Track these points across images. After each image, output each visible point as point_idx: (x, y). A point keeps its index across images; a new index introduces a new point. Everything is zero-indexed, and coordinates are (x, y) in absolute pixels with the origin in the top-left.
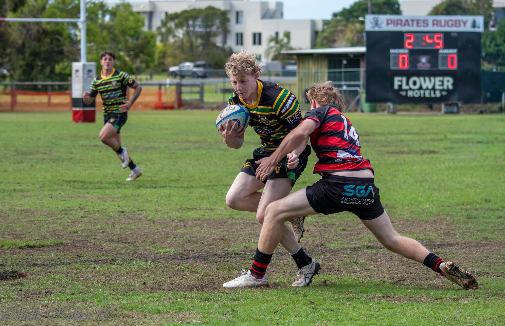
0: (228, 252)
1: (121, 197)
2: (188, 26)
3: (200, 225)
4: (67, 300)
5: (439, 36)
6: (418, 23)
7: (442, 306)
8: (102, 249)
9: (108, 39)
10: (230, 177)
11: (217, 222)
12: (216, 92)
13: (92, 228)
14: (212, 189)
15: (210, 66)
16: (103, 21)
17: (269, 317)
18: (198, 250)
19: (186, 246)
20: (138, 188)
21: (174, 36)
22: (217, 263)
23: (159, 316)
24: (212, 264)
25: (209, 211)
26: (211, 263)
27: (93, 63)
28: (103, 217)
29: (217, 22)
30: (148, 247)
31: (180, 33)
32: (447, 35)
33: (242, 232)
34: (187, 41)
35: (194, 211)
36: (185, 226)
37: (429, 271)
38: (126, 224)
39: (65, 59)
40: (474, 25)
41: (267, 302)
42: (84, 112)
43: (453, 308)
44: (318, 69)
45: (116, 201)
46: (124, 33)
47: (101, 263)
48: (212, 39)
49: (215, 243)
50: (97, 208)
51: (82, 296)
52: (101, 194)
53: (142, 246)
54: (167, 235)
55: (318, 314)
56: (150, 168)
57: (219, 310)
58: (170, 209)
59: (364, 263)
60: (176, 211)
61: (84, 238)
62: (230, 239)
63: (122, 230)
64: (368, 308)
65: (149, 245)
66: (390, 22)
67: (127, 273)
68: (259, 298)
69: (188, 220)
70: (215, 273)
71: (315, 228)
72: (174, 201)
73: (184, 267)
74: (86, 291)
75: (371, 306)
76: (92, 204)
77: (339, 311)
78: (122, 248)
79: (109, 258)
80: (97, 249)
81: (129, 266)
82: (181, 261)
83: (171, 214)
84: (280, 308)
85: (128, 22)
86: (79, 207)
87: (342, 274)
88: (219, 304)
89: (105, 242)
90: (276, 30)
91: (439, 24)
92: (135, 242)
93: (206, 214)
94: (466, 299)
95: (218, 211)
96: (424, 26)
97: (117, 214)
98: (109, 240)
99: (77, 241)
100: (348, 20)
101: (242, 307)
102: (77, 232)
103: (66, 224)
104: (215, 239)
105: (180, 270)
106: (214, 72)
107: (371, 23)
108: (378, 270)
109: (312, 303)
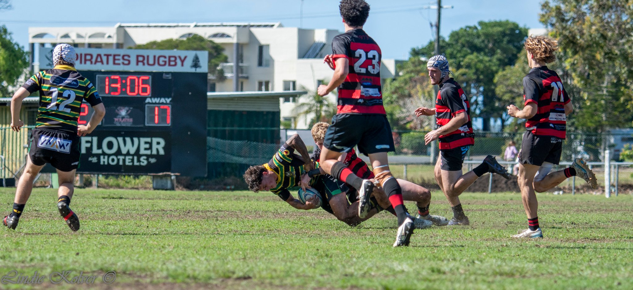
5: (145, 78)
6: (115, 60)
32: (157, 77)
40: (196, 64)
91: (145, 61)
96: (124, 64)
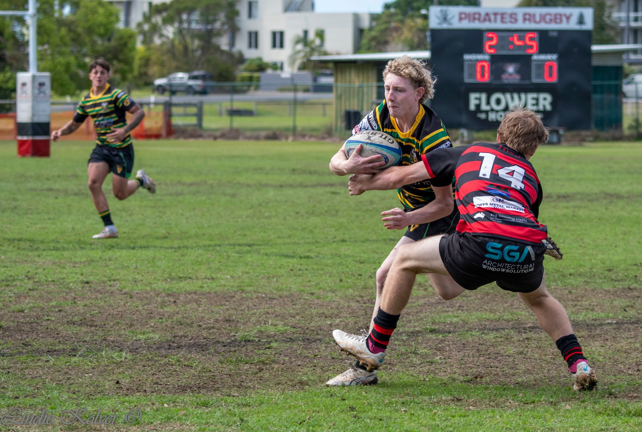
0: (236, 339)
1: (85, 261)
2: (181, 22)
3: (196, 301)
4: (8, 406)
5: (532, 35)
6: (502, 18)
7: (534, 413)
8: (58, 334)
9: (68, 39)
10: (239, 233)
11: (221, 296)
12: (220, 114)
13: (44, 305)
14: (213, 250)
15: (211, 78)
16: (61, 14)
17: (292, 429)
18: (193, 335)
19: (176, 331)
20: (109, 249)
21: (161, 36)
22: (220, 353)
23: (138, 428)
24: (213, 356)
25: (209, 281)
26: (212, 354)
27: (47, 74)
28: (60, 290)
29: (222, 16)
30: (123, 332)
31: (170, 31)
32: (543, 34)
33: (255, 310)
34: (180, 43)
35: (188, 280)
36: (175, 302)
37: (516, 364)
38: (93, 299)
39: (7, 68)
40: (581, 21)
41: (290, 408)
42: (34, 142)
43: (550, 416)
44: (363, 82)
45: (78, 267)
46: (90, 31)
47: (57, 355)
48: (215, 40)
49: (218, 325)
50: (51, 278)
51: (29, 401)
52: (57, 257)
53: (115, 331)
54: (150, 315)
55: (361, 425)
56: (127, 221)
57: (222, 420)
58: (155, 279)
59: (426, 353)
60: (163, 281)
61: (32, 319)
62: (239, 320)
63: (86, 307)
64: (431, 416)
65: (124, 329)
66: (463, 16)
67: (94, 368)
68: (278, 402)
69: (179, 294)
70: (216, 368)
71: (358, 305)
72: (160, 267)
73: (173, 359)
74: (35, 393)
75: (435, 414)
76: (45, 272)
77: (391, 421)
78: (87, 333)
79: (68, 347)
80: (50, 335)
81: (95, 358)
82: (170, 351)
83: (155, 285)
84: (308, 417)
85: (96, 16)
86: (26, 276)
87: (396, 369)
88: (222, 412)
89: (63, 324)
90: (305, 27)
91: (532, 20)
92: (105, 325)
93: (205, 285)
94: (568, 403)
95: (221, 281)
96: (511, 22)
97: (80, 285)
98: (68, 322)
99: (22, 323)
100: (405, 14)
101: (255, 416)
102: (22, 311)
103: (7, 299)
104: (217, 321)
105: (168, 363)
106: (217, 86)
107: (438, 18)
108: (446, 363)
109: (352, 409)
